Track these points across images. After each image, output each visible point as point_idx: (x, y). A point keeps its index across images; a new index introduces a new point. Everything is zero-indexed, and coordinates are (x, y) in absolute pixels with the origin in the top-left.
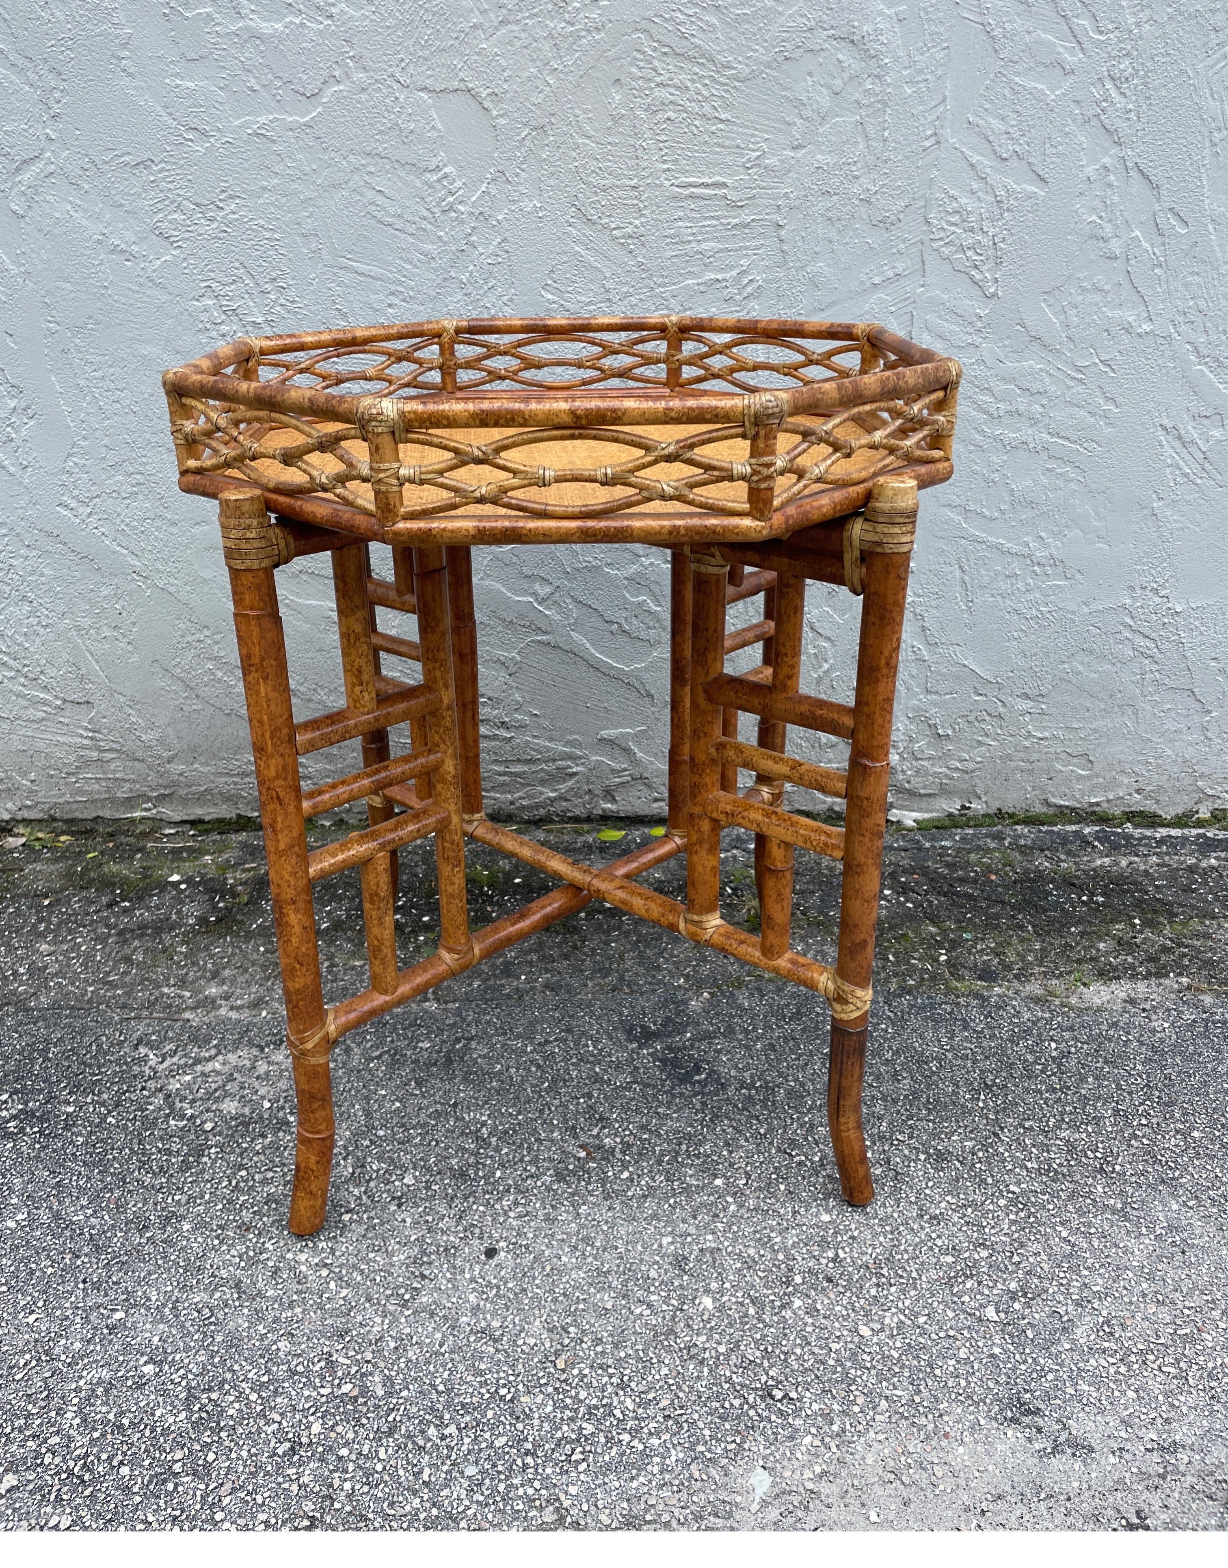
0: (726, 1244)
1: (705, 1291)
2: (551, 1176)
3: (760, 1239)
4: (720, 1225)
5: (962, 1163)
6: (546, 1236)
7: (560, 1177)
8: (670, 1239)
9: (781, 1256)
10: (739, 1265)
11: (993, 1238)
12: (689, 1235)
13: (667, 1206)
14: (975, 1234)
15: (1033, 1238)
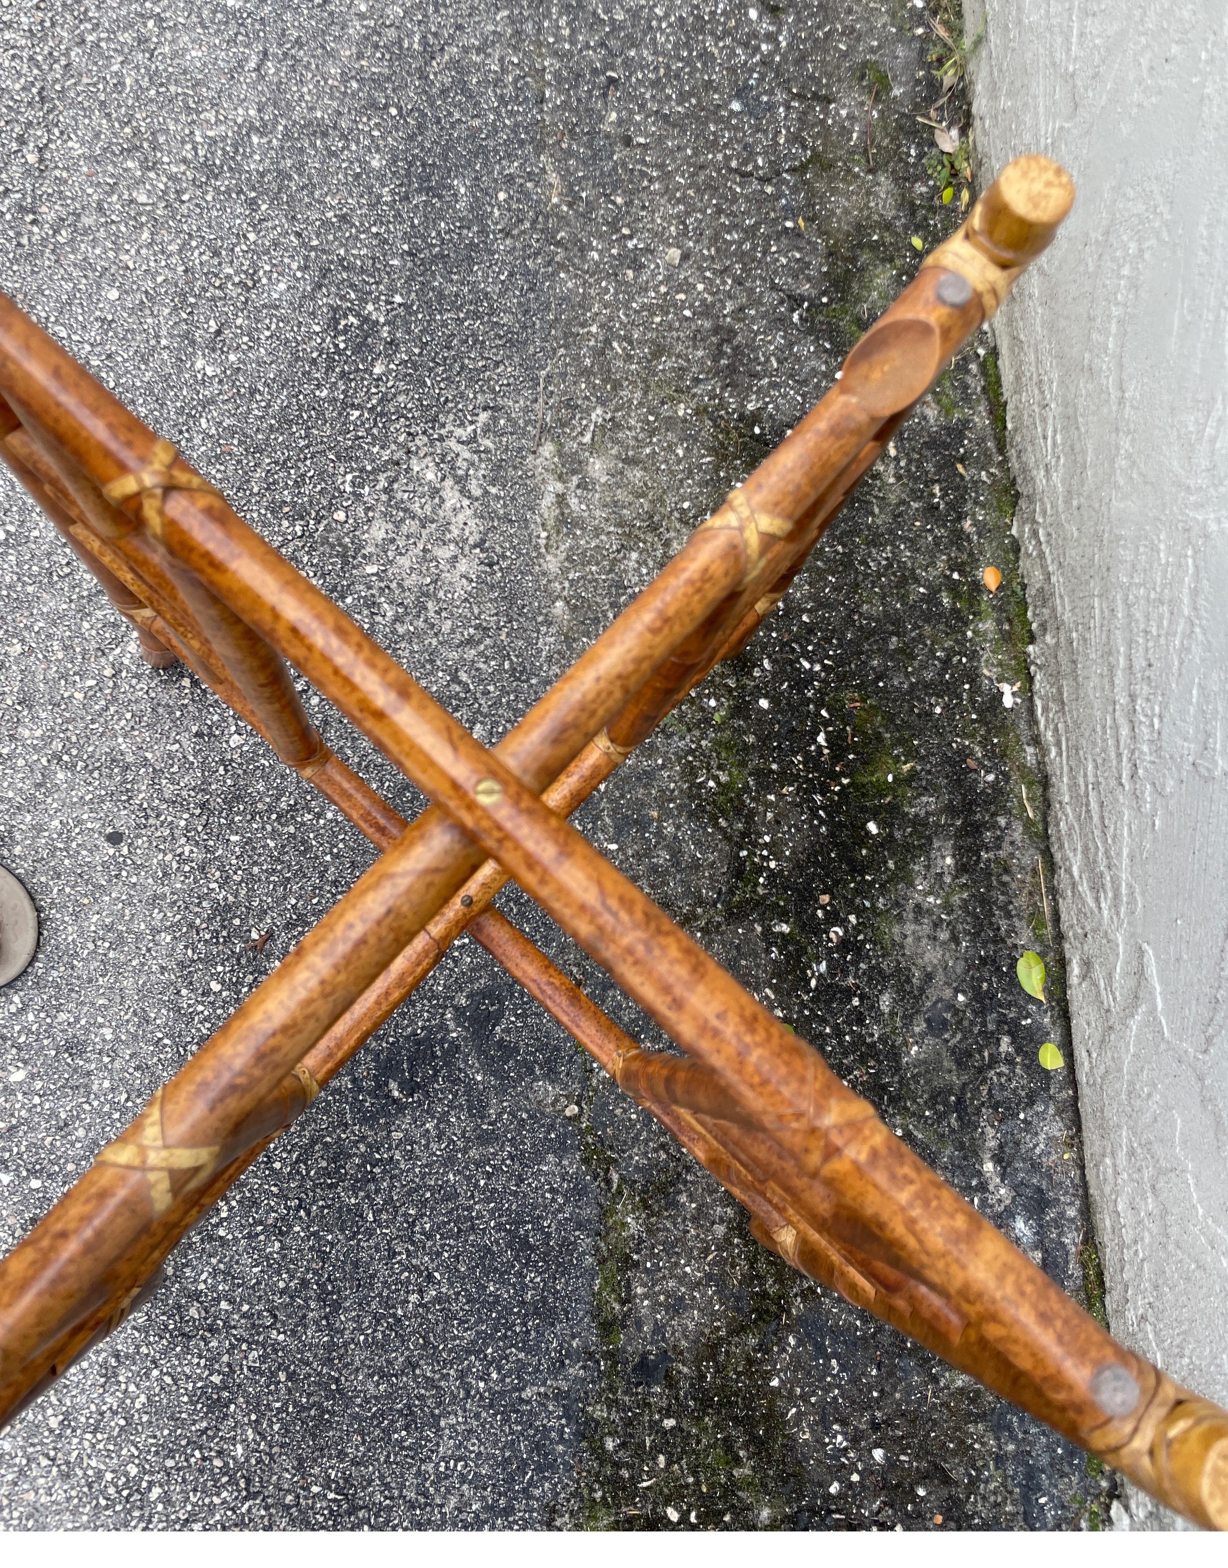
0: (96, 1103)
1: (33, 1074)
2: (226, 899)
3: (98, 1145)
4: (124, 1096)
5: (204, 1432)
6: (131, 896)
7: (223, 911)
8: (109, 1037)
9: (70, 1167)
10: (63, 1116)
11: (75, 1441)
12: (113, 1061)
13: (160, 1035)
14: (83, 1420)
15: (74, 1493)
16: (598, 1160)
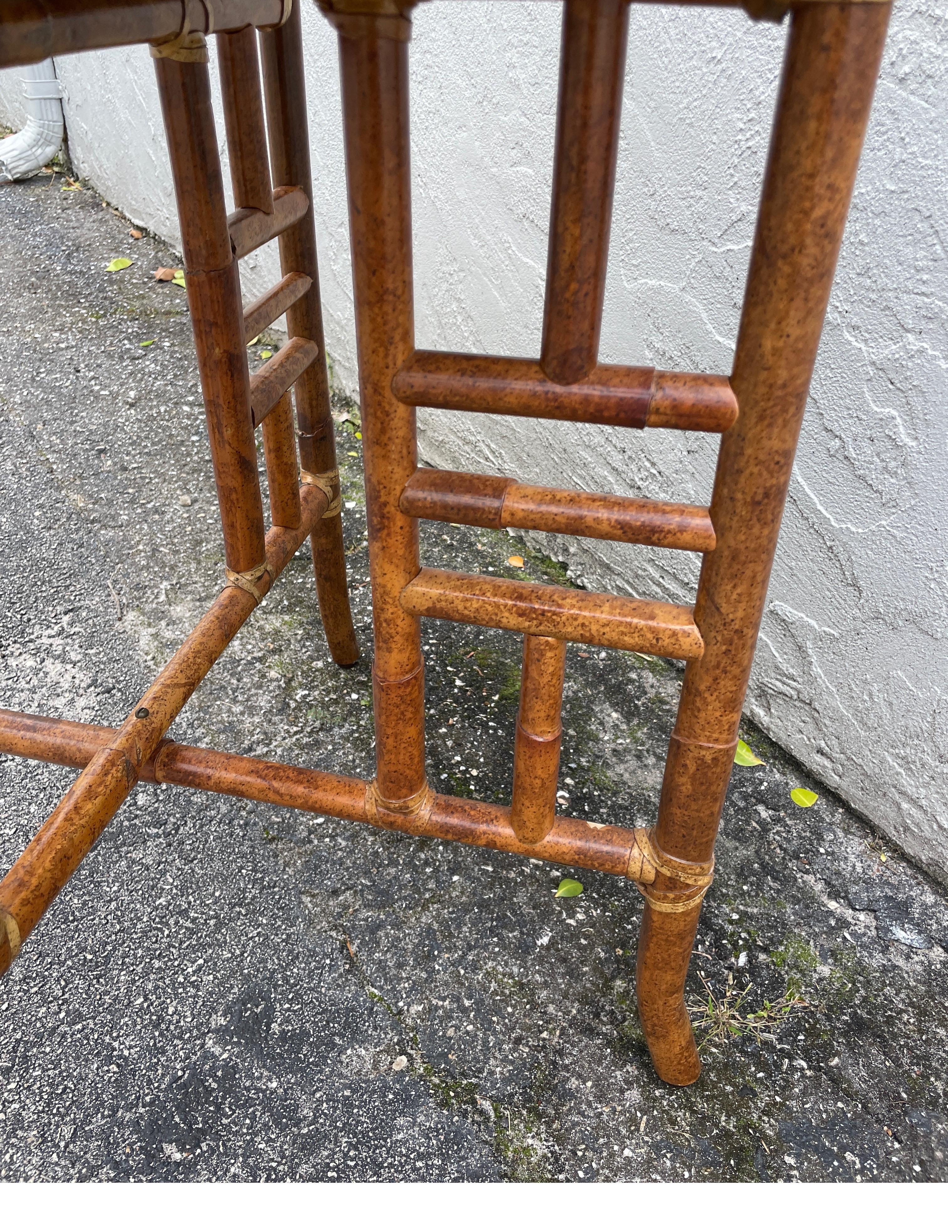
16: (457, 1095)
